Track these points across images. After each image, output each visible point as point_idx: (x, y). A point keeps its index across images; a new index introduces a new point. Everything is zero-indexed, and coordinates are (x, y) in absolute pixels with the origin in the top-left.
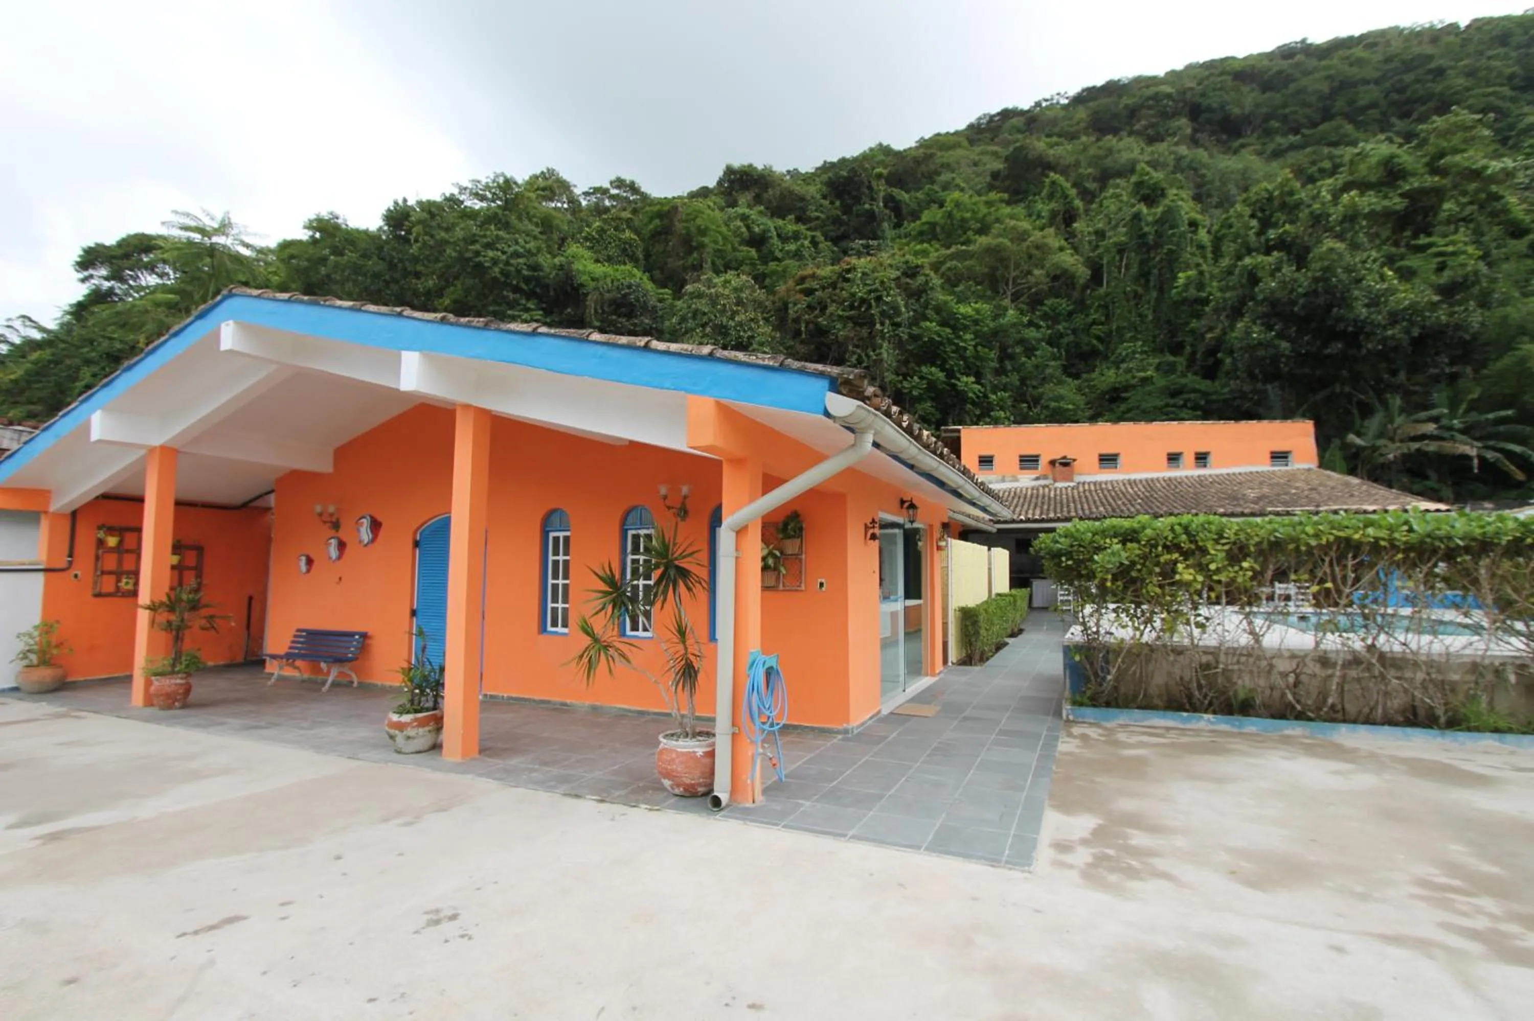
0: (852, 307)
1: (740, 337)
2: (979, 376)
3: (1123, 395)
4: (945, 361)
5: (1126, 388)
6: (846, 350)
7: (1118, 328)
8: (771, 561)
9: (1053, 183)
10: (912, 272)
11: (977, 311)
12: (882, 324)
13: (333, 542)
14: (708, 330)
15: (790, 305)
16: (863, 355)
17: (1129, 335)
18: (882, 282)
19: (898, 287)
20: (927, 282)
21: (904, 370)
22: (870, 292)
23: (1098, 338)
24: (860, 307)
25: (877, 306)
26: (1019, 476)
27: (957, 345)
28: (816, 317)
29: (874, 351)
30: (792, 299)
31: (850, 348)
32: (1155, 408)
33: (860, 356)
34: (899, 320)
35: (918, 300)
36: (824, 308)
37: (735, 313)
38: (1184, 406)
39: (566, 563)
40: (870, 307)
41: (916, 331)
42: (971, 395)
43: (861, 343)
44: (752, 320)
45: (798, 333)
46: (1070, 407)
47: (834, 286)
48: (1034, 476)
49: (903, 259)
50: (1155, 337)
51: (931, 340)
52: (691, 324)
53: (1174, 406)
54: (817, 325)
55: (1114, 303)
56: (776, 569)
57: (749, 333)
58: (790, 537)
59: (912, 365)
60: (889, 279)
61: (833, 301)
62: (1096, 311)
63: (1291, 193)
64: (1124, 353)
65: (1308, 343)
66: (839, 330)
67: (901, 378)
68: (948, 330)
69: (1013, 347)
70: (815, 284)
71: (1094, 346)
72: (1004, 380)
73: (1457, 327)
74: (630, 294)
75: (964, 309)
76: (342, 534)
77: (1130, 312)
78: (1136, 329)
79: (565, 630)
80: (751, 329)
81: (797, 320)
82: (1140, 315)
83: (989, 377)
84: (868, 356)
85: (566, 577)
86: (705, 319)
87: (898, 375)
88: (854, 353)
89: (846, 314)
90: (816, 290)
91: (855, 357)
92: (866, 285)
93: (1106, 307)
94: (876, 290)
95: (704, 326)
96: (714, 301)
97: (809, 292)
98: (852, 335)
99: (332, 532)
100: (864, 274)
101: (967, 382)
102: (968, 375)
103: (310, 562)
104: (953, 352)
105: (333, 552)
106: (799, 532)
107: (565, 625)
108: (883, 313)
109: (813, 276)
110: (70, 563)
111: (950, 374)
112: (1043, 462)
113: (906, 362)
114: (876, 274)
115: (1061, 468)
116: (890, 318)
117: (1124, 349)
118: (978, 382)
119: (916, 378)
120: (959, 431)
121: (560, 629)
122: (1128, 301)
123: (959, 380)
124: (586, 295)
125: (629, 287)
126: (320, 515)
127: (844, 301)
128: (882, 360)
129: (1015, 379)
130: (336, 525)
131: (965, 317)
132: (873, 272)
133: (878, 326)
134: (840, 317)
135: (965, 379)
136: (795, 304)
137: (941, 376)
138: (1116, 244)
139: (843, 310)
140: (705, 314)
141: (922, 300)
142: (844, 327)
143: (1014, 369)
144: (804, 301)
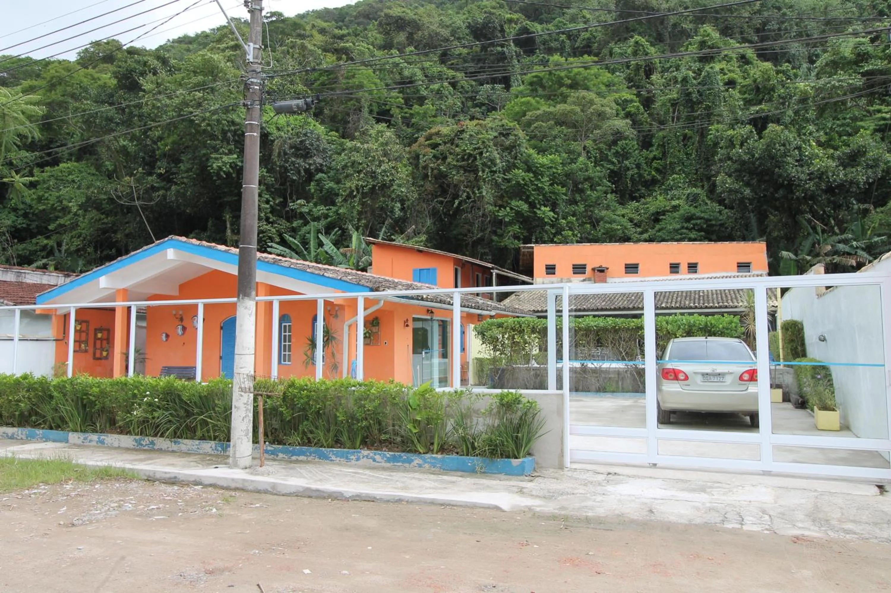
0: (463, 159)
1: (384, 180)
2: (554, 207)
3: (661, 217)
4: (528, 197)
5: (664, 213)
6: (459, 189)
7: (671, 163)
8: (367, 335)
9: (637, 43)
10: (505, 133)
11: (551, 160)
12: (483, 171)
13: (180, 327)
14: (362, 175)
15: (421, 156)
16: (471, 193)
17: (678, 169)
18: (484, 142)
19: (495, 145)
20: (516, 141)
21: (500, 202)
22: (475, 149)
23: (657, 170)
24: (468, 159)
25: (481, 159)
26: (572, 279)
27: (537, 185)
28: (438, 165)
29: (478, 190)
30: (423, 152)
31: (462, 188)
32: (674, 229)
33: (468, 193)
34: (494, 169)
35: (510, 153)
36: (445, 158)
37: (381, 163)
38: (693, 228)
39: (289, 336)
40: (475, 159)
41: (508, 176)
42: (546, 220)
43: (469, 184)
44: (393, 168)
45: (426, 176)
46: (619, 227)
47: (452, 142)
48: (582, 279)
49: (500, 124)
50: (697, 170)
51: (518, 183)
52: (350, 171)
53: (687, 228)
54: (440, 170)
55: (668, 144)
56: (369, 337)
57: (391, 178)
58: (374, 326)
59: (506, 199)
60: (488, 140)
61: (451, 154)
62: (657, 149)
63: (769, 79)
64: (672, 183)
65: (764, 190)
66: (454, 175)
67: (498, 208)
68: (531, 175)
69: (582, 183)
70: (438, 140)
71: (654, 176)
72: (573, 208)
73: (851, 183)
74: (305, 141)
75: (543, 160)
76: (185, 323)
77: (679, 151)
78: (683, 164)
79: (289, 363)
80: (392, 174)
81: (425, 167)
82: (687, 154)
83: (562, 207)
84: (474, 193)
85: (289, 341)
86: (360, 167)
87: (496, 206)
88: (464, 191)
89: (459, 164)
90: (440, 144)
91: (465, 194)
92: (472, 144)
93: (663, 146)
94: (479, 148)
95: (359, 172)
96: (367, 153)
97: (435, 146)
98: (462, 179)
99: (180, 323)
100: (471, 136)
101: (545, 211)
102: (545, 206)
103: (167, 336)
104: (534, 190)
105: (180, 332)
106: (378, 324)
107: (289, 361)
108: (484, 164)
109: (438, 134)
110: (64, 337)
111: (532, 205)
112: (588, 269)
113: (501, 197)
114: (480, 136)
115: (599, 273)
116: (489, 167)
117: (673, 178)
118: (553, 210)
119: (508, 209)
120: (532, 248)
121: (287, 363)
122: (678, 143)
123: (539, 209)
124: (273, 141)
125: (305, 135)
126: (175, 315)
127: (458, 155)
128: (483, 196)
129: (581, 208)
130: (182, 320)
131: (543, 166)
132: (477, 134)
133: (480, 174)
134: (455, 166)
135: (543, 208)
136: (424, 156)
137: (525, 207)
138: (670, 100)
139: (457, 161)
140: (361, 164)
141: (513, 153)
142: (458, 173)
143: (582, 200)
144: (430, 152)
